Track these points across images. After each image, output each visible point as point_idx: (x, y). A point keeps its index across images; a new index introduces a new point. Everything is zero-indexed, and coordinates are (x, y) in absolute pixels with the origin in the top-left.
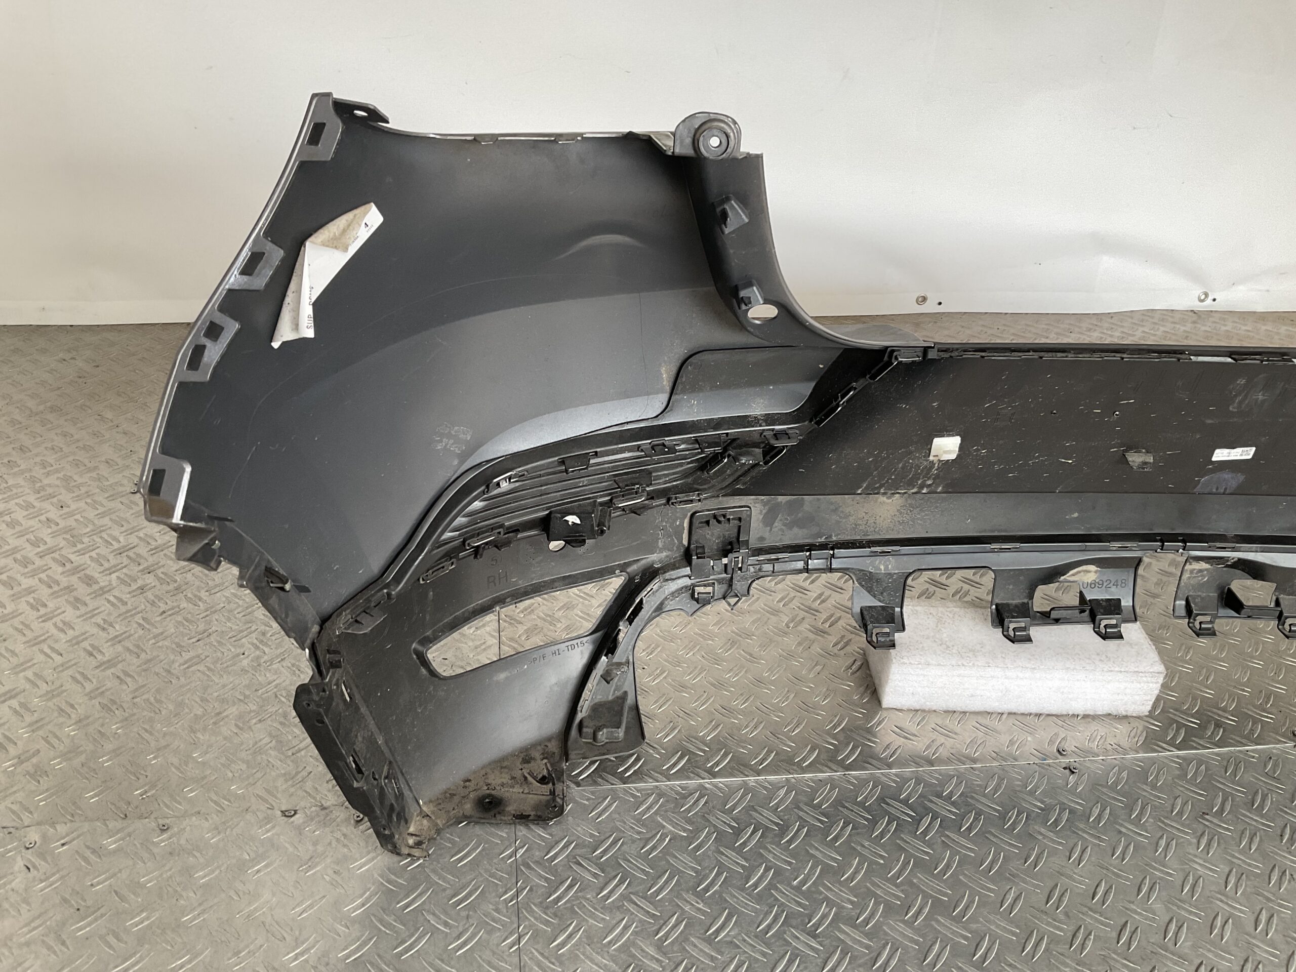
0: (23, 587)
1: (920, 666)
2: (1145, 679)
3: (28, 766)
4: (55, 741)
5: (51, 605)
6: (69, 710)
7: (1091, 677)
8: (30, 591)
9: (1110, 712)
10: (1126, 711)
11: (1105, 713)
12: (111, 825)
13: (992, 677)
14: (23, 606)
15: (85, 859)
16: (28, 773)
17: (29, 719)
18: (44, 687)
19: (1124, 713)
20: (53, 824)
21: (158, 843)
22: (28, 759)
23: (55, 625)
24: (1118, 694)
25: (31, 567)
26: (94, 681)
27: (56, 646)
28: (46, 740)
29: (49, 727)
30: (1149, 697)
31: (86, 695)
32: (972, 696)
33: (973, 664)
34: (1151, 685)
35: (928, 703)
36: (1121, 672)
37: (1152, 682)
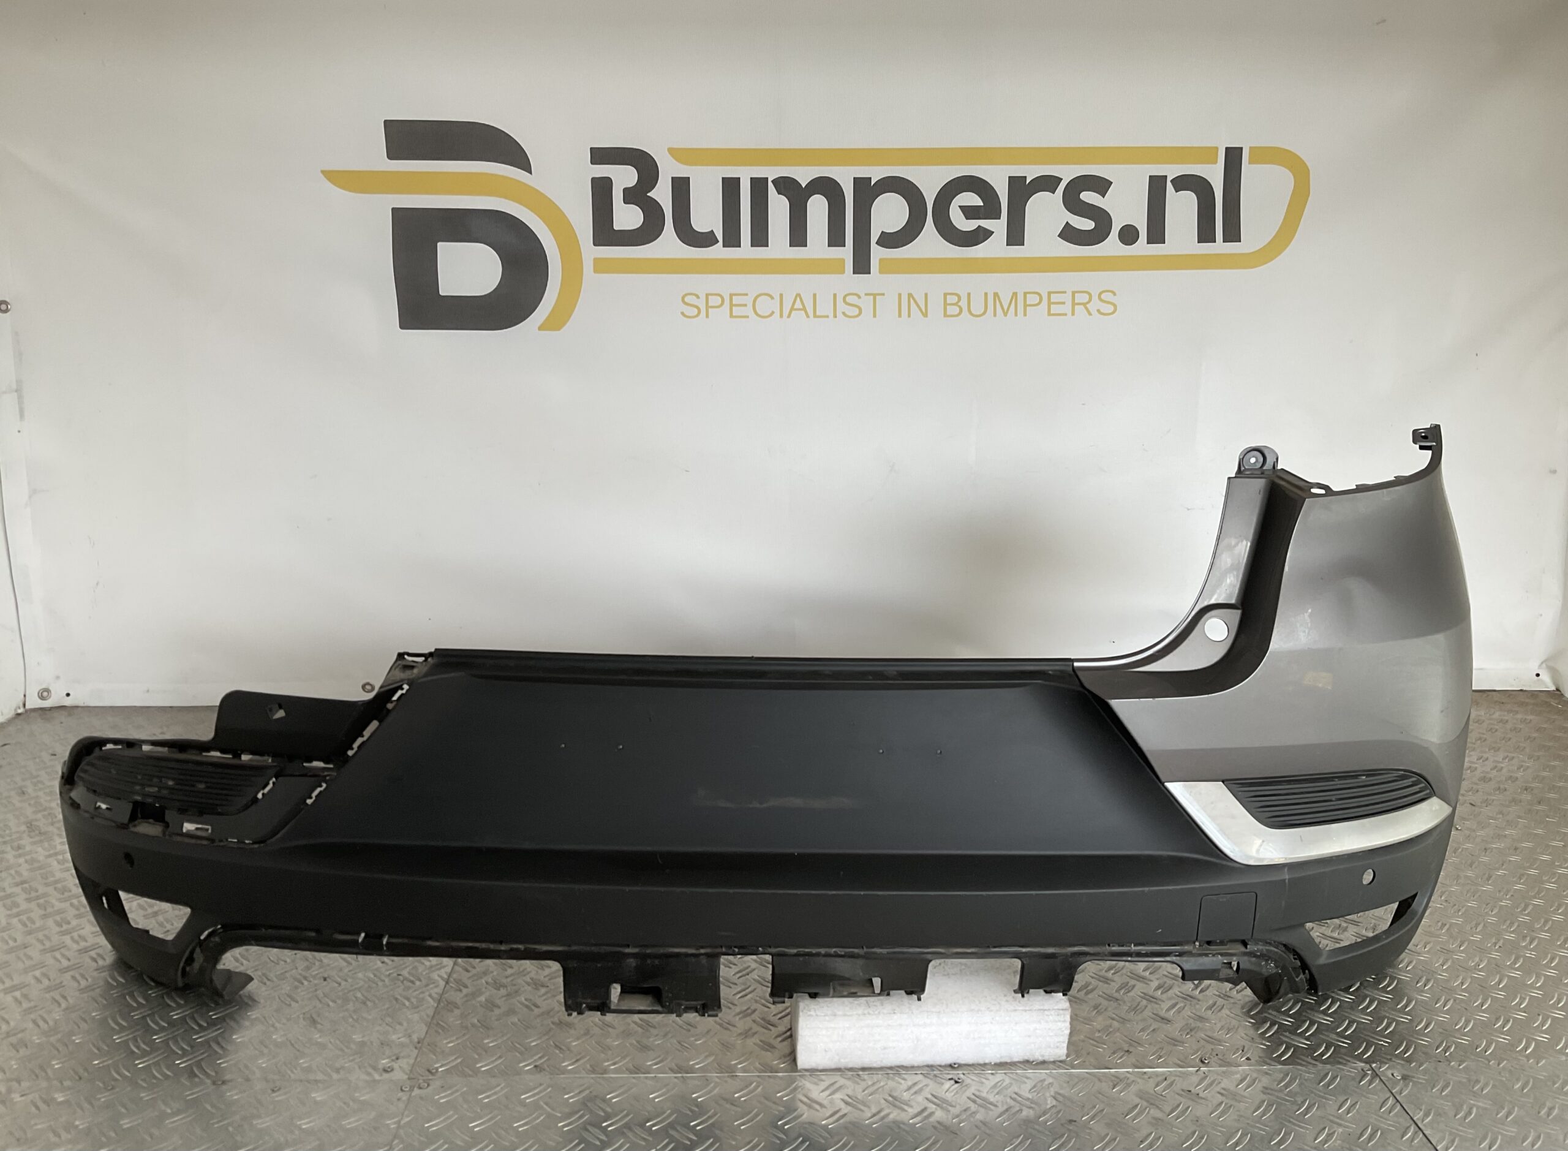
0: (56, 908)
1: (827, 1018)
2: (1051, 1017)
3: (13, 1040)
4: (41, 1023)
5: (74, 922)
6: (61, 1000)
7: (997, 1018)
8: (60, 912)
9: (1026, 1058)
10: (1043, 1056)
11: (1021, 1059)
12: (67, 1083)
13: (901, 1025)
14: (50, 922)
15: (37, 1108)
16: (12, 1044)
17: (25, 1005)
18: (46, 982)
19: (1041, 1059)
20: (19, 1082)
21: (100, 1099)
22: (15, 1035)
23: (72, 938)
24: (1029, 1036)
25: (67, 894)
26: (90, 980)
27: (67, 953)
28: (34, 1022)
29: (41, 1012)
30: (1061, 1039)
31: (80, 990)
32: (885, 1048)
33: (879, 1013)
34: (1059, 1024)
35: (842, 1060)
36: (1026, 1011)
37: (1059, 1021)
